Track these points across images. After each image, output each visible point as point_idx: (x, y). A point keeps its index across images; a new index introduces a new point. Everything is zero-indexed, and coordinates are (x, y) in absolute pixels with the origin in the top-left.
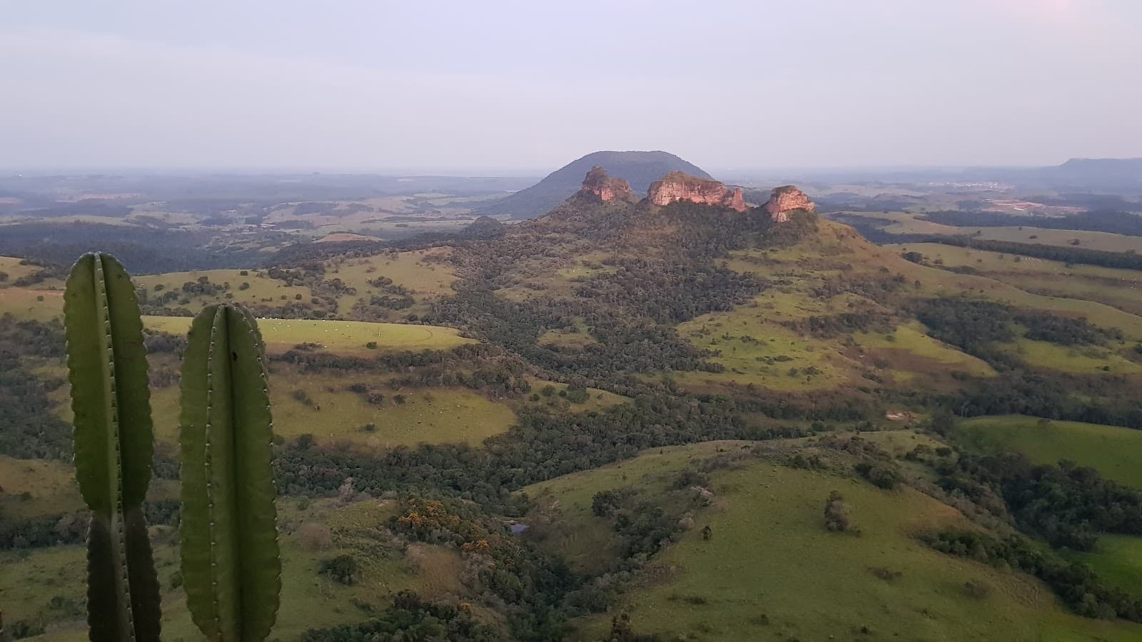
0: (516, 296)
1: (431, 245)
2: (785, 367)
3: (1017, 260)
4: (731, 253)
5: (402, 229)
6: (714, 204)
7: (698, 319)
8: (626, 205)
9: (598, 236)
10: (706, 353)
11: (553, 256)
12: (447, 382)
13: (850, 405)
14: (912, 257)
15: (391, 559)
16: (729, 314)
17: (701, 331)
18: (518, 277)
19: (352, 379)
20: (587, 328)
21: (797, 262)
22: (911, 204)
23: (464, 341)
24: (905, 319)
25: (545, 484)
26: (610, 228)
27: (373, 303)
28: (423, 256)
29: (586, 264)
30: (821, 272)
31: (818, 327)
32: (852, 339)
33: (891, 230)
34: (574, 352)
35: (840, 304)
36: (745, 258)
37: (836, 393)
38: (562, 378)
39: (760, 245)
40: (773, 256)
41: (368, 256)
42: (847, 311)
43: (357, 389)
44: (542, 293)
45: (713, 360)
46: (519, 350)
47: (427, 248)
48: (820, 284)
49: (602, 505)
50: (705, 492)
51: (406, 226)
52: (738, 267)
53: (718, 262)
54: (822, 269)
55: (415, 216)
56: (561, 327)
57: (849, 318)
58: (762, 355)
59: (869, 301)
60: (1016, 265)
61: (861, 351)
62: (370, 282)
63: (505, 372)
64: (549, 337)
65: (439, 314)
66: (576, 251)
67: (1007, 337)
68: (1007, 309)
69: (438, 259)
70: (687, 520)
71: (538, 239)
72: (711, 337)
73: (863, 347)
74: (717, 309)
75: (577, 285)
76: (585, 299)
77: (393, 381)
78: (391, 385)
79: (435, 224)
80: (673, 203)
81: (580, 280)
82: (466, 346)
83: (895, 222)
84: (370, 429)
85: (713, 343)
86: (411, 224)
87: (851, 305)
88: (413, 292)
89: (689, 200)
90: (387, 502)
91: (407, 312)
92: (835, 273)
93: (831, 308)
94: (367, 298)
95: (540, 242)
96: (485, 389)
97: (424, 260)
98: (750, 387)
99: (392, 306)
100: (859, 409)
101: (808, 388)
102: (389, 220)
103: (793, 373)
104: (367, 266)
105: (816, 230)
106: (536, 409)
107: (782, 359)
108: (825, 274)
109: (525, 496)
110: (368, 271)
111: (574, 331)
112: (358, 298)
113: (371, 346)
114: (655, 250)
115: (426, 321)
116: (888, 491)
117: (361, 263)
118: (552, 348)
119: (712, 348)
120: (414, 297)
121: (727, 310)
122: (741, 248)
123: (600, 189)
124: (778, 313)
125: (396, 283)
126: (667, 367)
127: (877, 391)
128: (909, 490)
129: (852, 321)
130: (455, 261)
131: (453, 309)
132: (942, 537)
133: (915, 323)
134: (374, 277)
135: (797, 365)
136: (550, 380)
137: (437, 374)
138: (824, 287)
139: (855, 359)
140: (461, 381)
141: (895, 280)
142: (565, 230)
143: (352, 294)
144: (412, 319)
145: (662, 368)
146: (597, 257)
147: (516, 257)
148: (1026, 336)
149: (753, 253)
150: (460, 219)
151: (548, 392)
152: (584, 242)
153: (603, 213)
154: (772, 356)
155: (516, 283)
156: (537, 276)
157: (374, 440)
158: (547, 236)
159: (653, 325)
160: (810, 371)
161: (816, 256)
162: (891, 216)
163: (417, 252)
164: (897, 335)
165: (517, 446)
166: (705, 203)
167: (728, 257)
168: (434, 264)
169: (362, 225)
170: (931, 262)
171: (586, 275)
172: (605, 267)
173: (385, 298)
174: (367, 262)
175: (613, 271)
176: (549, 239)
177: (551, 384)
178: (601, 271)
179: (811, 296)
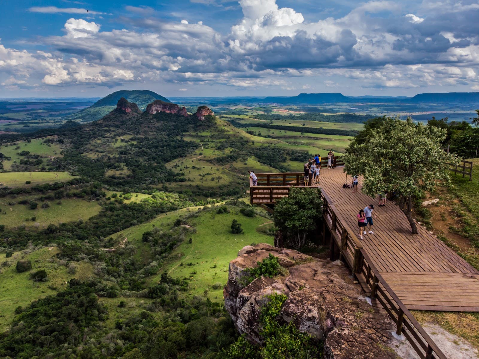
0: (93, 156)
1: (47, 135)
2: (210, 177)
3: (285, 132)
4: (184, 133)
5: (27, 128)
6: (175, 114)
7: (174, 161)
8: (137, 114)
9: (126, 128)
10: (178, 174)
11: (107, 137)
12: (68, 196)
13: (234, 189)
14: (251, 133)
15: (61, 269)
16: (186, 158)
17: (176, 166)
18: (92, 148)
19: (20, 198)
20: (126, 167)
21: (210, 136)
22: (248, 112)
23: (73, 177)
24: (250, 156)
25: (119, 233)
26: (131, 124)
27: (21, 164)
28: (44, 140)
29: (122, 140)
30: (219, 140)
31: (220, 161)
32: (232, 165)
33: (242, 122)
34: (123, 178)
35: (227, 151)
36: (190, 136)
37: (229, 185)
38: (119, 189)
39: (195, 130)
40: (200, 134)
41: (14, 141)
42: (230, 154)
43: (24, 203)
44: (104, 154)
45: (182, 177)
46: (97, 179)
47: (45, 136)
48: (219, 145)
49: (146, 237)
50: (187, 226)
51: (29, 126)
52: (187, 139)
53: (179, 138)
54: (219, 139)
55: (33, 121)
56: (115, 168)
57: (230, 157)
58: (201, 174)
59: (237, 150)
60: (285, 134)
61: (236, 169)
62: (18, 154)
63: (94, 189)
64: (110, 173)
65: (57, 166)
66: (117, 135)
67: (284, 160)
68: (284, 150)
69: (52, 141)
70: (182, 237)
71: (99, 130)
72: (179, 168)
73: (237, 168)
74: (181, 156)
75: (119, 150)
76: (125, 156)
77: (42, 198)
78: (41, 199)
79: (44, 125)
80: (157, 113)
81: (121, 147)
82: (75, 179)
83: (243, 119)
84: (34, 219)
85: (181, 170)
86: (31, 125)
87: (231, 152)
88: (42, 157)
89: (165, 112)
90: (53, 248)
91: (41, 166)
92: (224, 140)
93: (224, 154)
94: (18, 161)
95: (100, 131)
96: (86, 197)
97: (45, 142)
98: (197, 186)
99: (31, 164)
100: (237, 190)
101: (218, 185)
102: (19, 124)
103: (213, 179)
104: (15, 147)
105: (216, 124)
106: (110, 203)
107: (208, 174)
108: (221, 140)
109: (111, 239)
110: (16, 149)
111: (122, 169)
112: (13, 161)
113: (28, 183)
114: (152, 133)
115: (51, 170)
116: (251, 218)
117: (11, 145)
118: (113, 177)
119: (181, 172)
120: (43, 159)
121: (185, 157)
122: (187, 131)
123: (124, 107)
124: (205, 157)
125: (32, 153)
126: (164, 181)
127: (243, 183)
128: (257, 216)
129: (232, 158)
130: (61, 142)
131: (63, 163)
132: (270, 231)
133: (253, 157)
134: (20, 151)
135: (214, 176)
136: (114, 191)
137: (62, 192)
138: (221, 145)
139: (234, 172)
140: (75, 195)
141: (245, 142)
142: (110, 126)
143: (9, 160)
144: (43, 170)
145: (162, 182)
146: (127, 137)
147: (90, 138)
148: (290, 160)
149: (192, 133)
150: (56, 122)
151: (114, 196)
152: (120, 131)
153: (128, 118)
154: (204, 173)
155: (91, 150)
156: (101, 147)
157: (37, 224)
158: (103, 129)
159: (155, 164)
160: (219, 178)
161: (216, 133)
162: (241, 117)
163: (40, 139)
164: (247, 162)
165: (105, 219)
166: (171, 113)
167: (183, 135)
168: (50, 144)
169: (5, 126)
170: (257, 134)
171: (123, 145)
172: (131, 141)
173: (27, 161)
174: (15, 144)
175: (135, 143)
176: (104, 130)
177: (115, 192)
178: (130, 143)
179: (216, 149)
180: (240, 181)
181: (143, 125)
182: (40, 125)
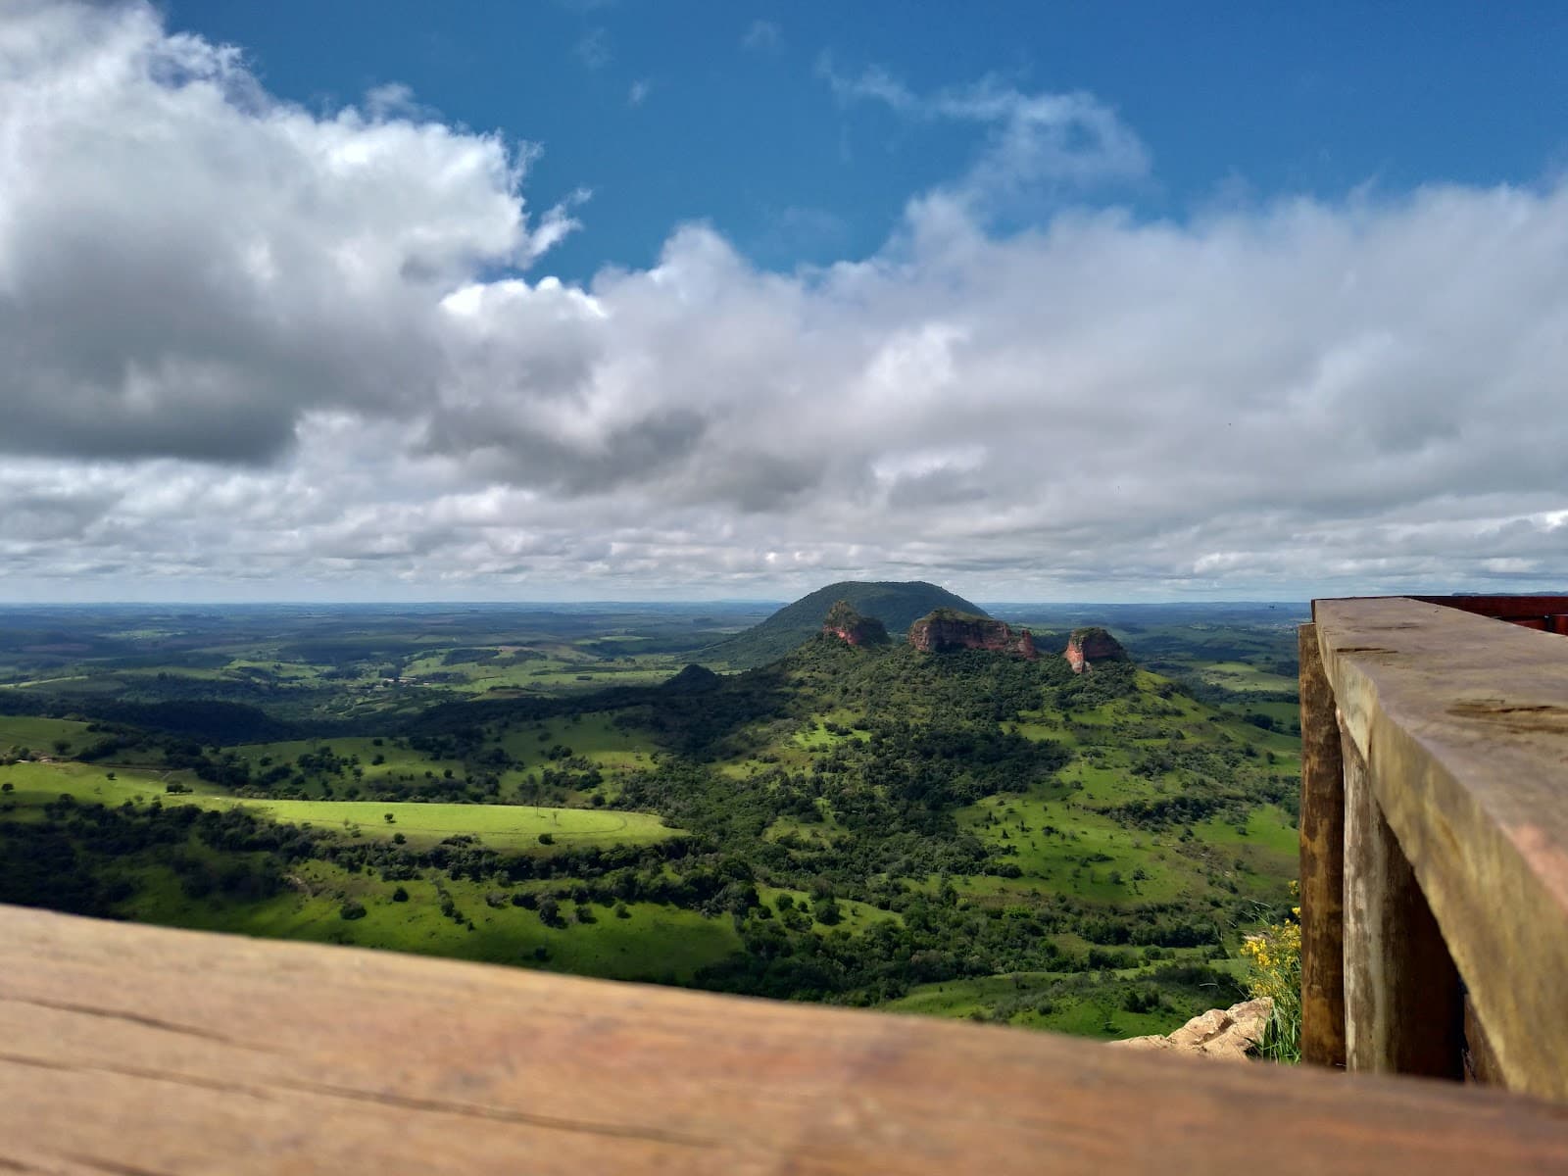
0: (739, 772)
1: (624, 703)
2: (1104, 870)
4: (1022, 714)
5: (583, 683)
6: (996, 650)
7: (982, 803)
8: (881, 650)
9: (845, 691)
10: (994, 851)
16: (1023, 796)
17: (989, 819)
18: (740, 745)
19: (519, 887)
20: (833, 814)
21: (1111, 728)
22: (1252, 651)
23: (669, 833)
24: (1259, 804)
26: (861, 680)
27: (547, 782)
28: (615, 718)
29: (830, 728)
30: (1143, 742)
31: (1145, 815)
32: (1191, 833)
33: (1231, 685)
34: (820, 849)
35: (1172, 787)
36: (1043, 722)
37: (1176, 906)
38: (802, 884)
39: (1063, 705)
40: (1079, 719)
41: (540, 719)
42: (1181, 793)
43: (526, 901)
44: (774, 766)
45: (1006, 860)
46: (740, 845)
47: (619, 707)
48: (1144, 758)
51: (589, 679)
52: (1034, 734)
53: (1005, 727)
54: (1144, 737)
55: (602, 665)
56: (799, 812)
57: (1184, 803)
58: (1072, 854)
59: (1208, 779)
61: (1204, 849)
62: (543, 753)
64: (781, 827)
65: (635, 798)
66: (817, 710)
69: (635, 722)
71: (765, 694)
72: (999, 830)
73: (1207, 843)
74: (1007, 789)
75: (817, 756)
76: (831, 776)
77: (572, 889)
78: (569, 894)
79: (626, 675)
80: (941, 648)
81: (824, 749)
82: (674, 840)
83: (1233, 675)
84: (540, 955)
85: (1005, 837)
86: (596, 676)
87: (1186, 786)
88: (600, 767)
91: (593, 793)
92: (1162, 742)
93: (1160, 791)
94: (539, 775)
95: (767, 699)
97: (616, 723)
98: (1058, 898)
99: (572, 784)
100: (1206, 928)
101: (1138, 900)
102: (568, 671)
103: (1118, 879)
104: (539, 733)
105: (1132, 685)
106: (770, 930)
107: (1100, 859)
108: (1149, 743)
110: (542, 739)
111: (817, 819)
112: (527, 774)
113: (546, 840)
114: (922, 710)
115: (617, 805)
117: (531, 728)
118: (789, 843)
119: (1004, 844)
120: (602, 773)
121: (1021, 791)
122: (1035, 708)
124: (1091, 796)
125: (578, 755)
126: (946, 870)
127: (1229, 903)
129: (1189, 809)
130: (658, 724)
131: (652, 789)
133: (1272, 809)
134: (549, 746)
135: (1121, 866)
136: (785, 886)
137: (631, 876)
138: (1151, 760)
139: (1197, 859)
141: (1241, 752)
143: (517, 770)
144: (598, 803)
145: (938, 871)
146: (844, 718)
147: (737, 718)
149: (1051, 716)
150: (662, 668)
151: (784, 904)
152: (827, 699)
154: (1085, 855)
155: (737, 753)
156: (764, 744)
158: (779, 690)
159: (924, 811)
160: (1140, 877)
161: (1135, 719)
162: (1228, 666)
163: (606, 713)
164: (1249, 826)
166: (985, 649)
167: (1019, 720)
168: (629, 730)
169: (532, 677)
170: (1286, 727)
171: (830, 742)
172: (855, 732)
173: (563, 775)
174: (539, 726)
175: (865, 737)
176: (780, 694)
177: (787, 892)
178: (850, 737)
179: (1134, 773)
180: (1224, 894)
181: (897, 683)
182: (618, 675)
